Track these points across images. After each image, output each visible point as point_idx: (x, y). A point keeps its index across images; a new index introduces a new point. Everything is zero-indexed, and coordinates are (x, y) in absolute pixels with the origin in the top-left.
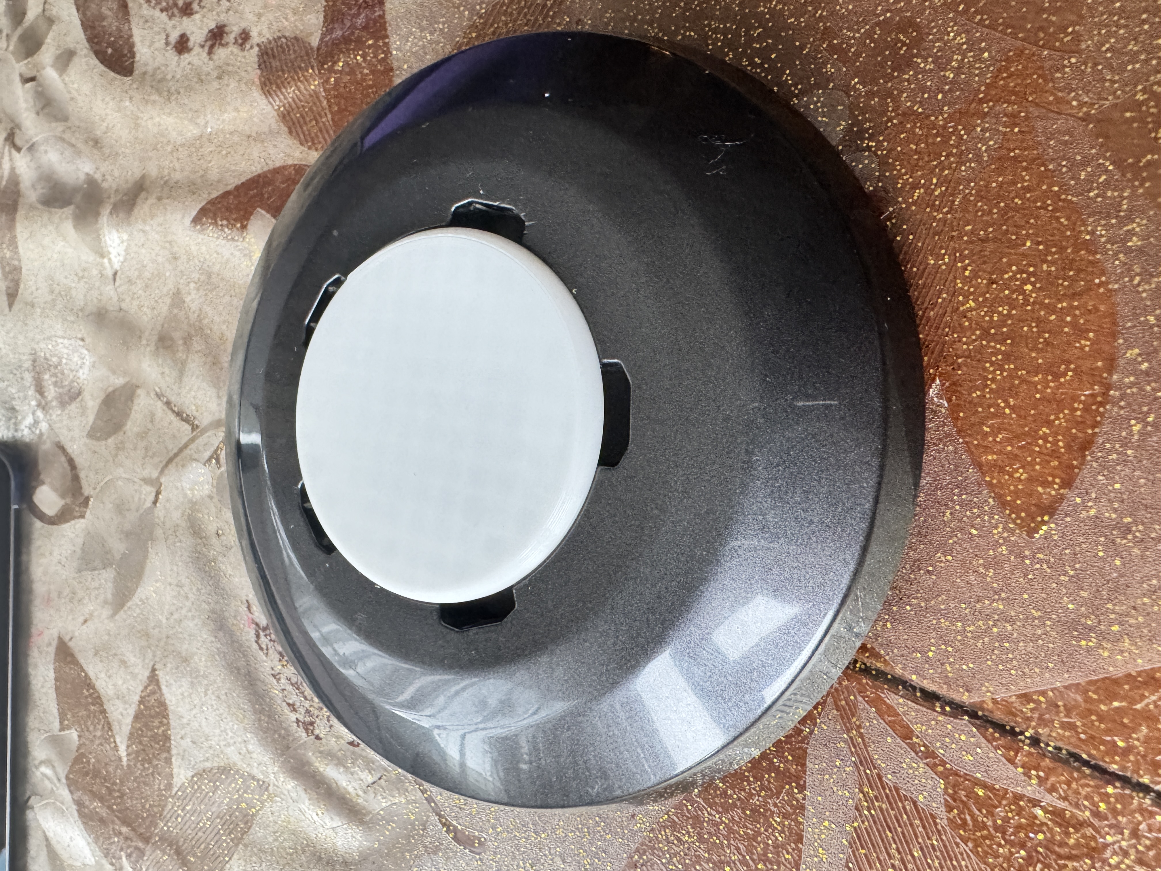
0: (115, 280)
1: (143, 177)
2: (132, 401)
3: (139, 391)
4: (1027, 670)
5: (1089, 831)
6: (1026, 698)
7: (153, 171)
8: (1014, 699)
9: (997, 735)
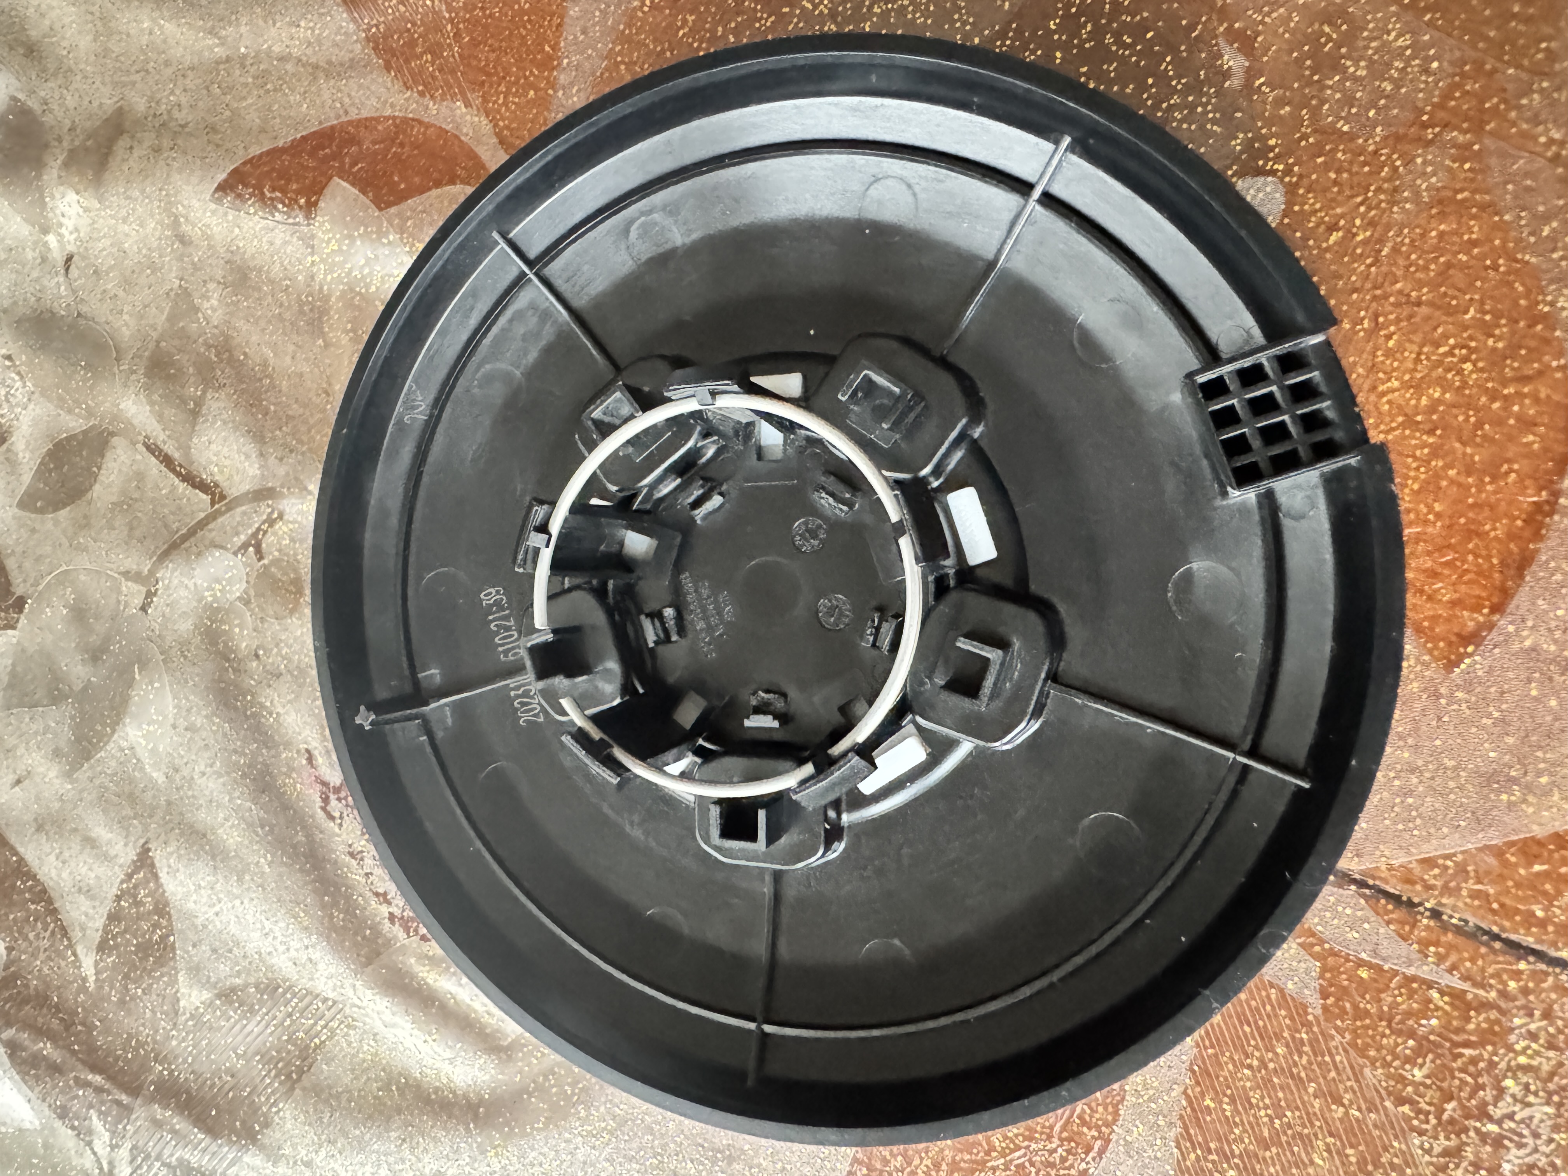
0: (67, 270)
1: (120, 112)
2: (103, 456)
3: (115, 440)
4: (1432, 831)
5: (1494, 1014)
6: (1428, 863)
7: (140, 104)
8: (1414, 865)
9: (1390, 907)
